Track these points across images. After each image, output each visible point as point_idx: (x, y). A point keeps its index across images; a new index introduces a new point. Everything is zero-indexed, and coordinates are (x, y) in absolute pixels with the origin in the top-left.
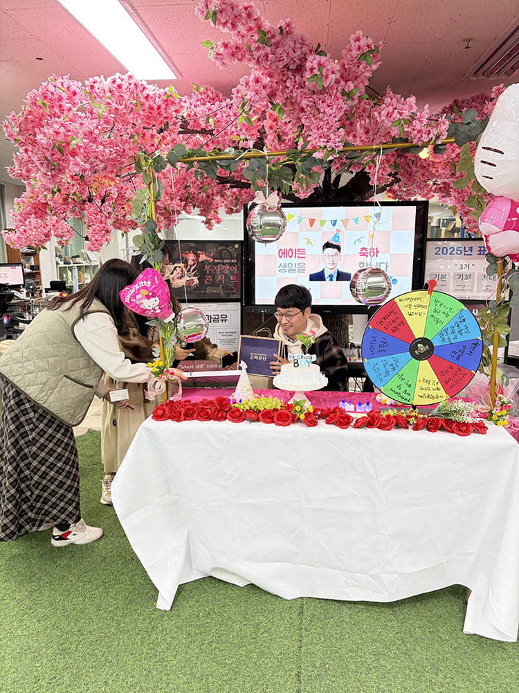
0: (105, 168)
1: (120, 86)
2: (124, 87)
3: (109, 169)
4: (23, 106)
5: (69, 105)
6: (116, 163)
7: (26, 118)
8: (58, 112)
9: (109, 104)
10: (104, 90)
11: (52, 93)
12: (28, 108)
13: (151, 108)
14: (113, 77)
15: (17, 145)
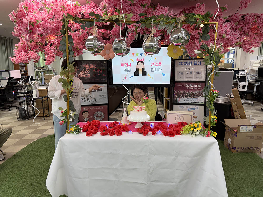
0: (51, 32)
1: (56, 1)
2: (58, 1)
3: (53, 32)
4: (17, 8)
5: (36, 8)
6: (56, 30)
7: (19, 13)
8: (32, 10)
9: (52, 8)
10: (50, 2)
11: (29, 3)
12: (20, 9)
13: (69, 9)
15: (15, 23)
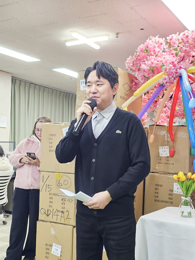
1: (187, 37)
2: (189, 37)
4: (135, 53)
5: (158, 50)
7: (137, 58)
8: (153, 53)
10: (179, 39)
11: (151, 45)
12: (138, 54)
14: (184, 32)
15: (131, 72)
